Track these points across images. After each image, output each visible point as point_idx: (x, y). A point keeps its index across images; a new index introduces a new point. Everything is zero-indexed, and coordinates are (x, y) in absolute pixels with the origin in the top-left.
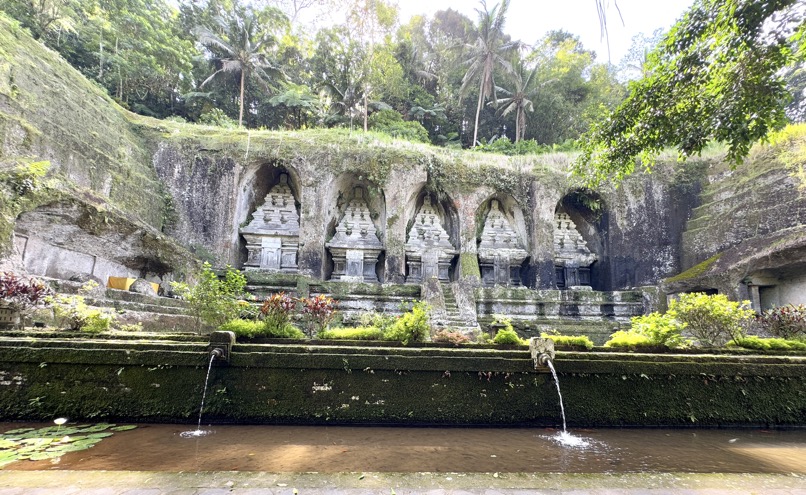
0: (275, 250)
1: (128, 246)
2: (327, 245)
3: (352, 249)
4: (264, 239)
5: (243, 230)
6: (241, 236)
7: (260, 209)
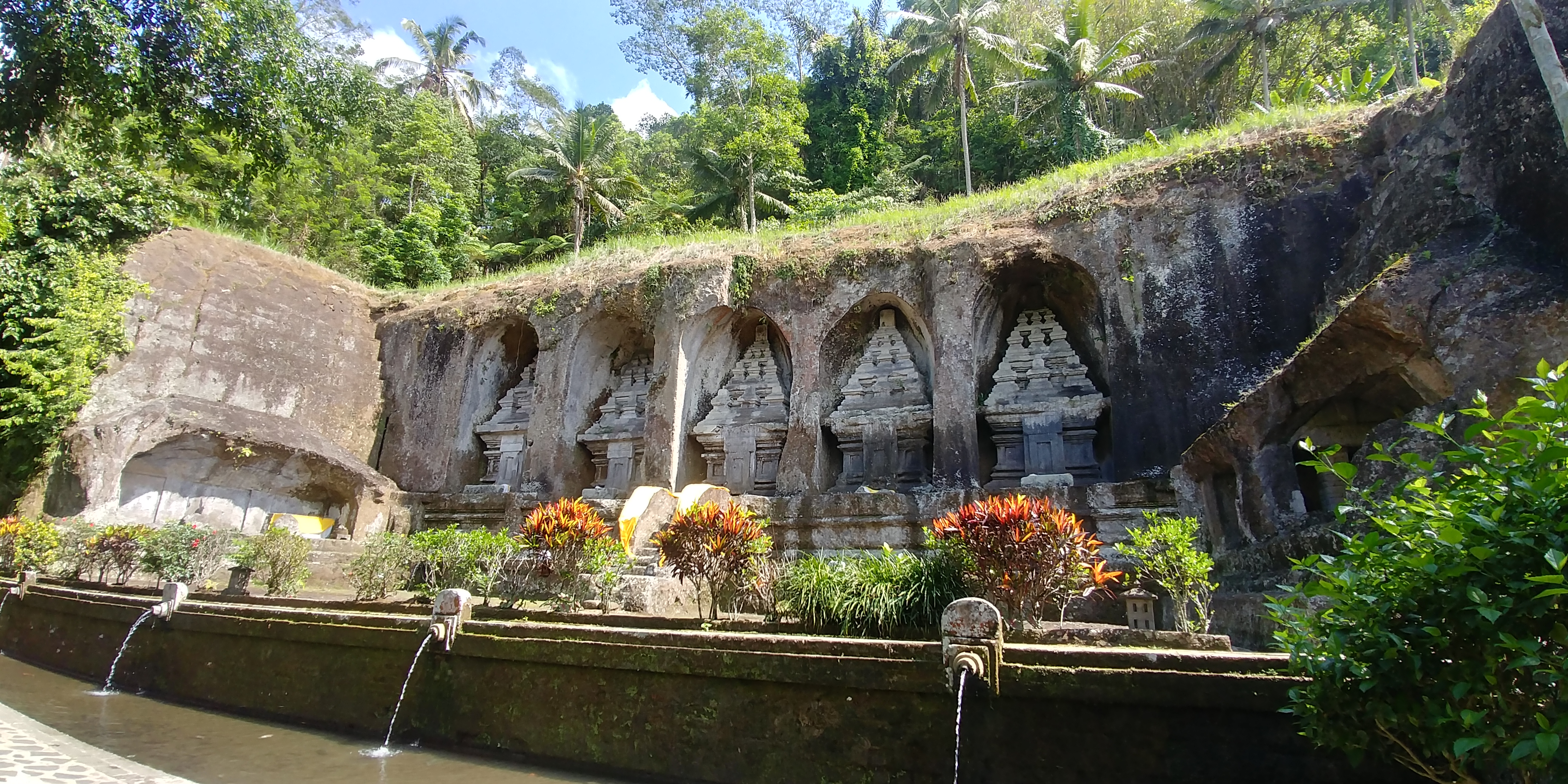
0: (515, 455)
1: (291, 472)
2: (580, 437)
3: (616, 441)
4: (504, 439)
5: (478, 430)
6: (477, 436)
7: (510, 393)
